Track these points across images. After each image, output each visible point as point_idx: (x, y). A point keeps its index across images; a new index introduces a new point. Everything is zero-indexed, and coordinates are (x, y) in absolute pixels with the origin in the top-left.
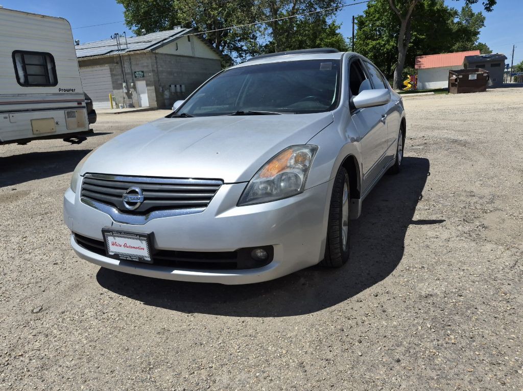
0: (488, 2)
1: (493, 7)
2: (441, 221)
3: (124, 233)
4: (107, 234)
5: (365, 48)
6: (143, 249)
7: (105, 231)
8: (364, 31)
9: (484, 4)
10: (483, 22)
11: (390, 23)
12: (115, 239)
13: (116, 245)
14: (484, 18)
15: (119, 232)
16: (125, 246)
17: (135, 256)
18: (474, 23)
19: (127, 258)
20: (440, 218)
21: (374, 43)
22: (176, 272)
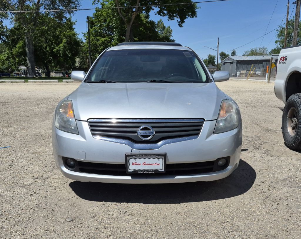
0: (180, 21)
1: (183, 24)
2: (247, 150)
3: (146, 155)
4: (129, 157)
5: (97, 43)
6: (159, 164)
7: (127, 156)
8: (94, 29)
9: (178, 22)
10: (171, 34)
11: (119, 25)
12: (136, 160)
13: (136, 164)
14: (172, 31)
15: (141, 155)
16: (144, 164)
17: (152, 170)
18: (165, 33)
19: (144, 172)
20: (246, 148)
21: (103, 39)
22: (176, 177)
